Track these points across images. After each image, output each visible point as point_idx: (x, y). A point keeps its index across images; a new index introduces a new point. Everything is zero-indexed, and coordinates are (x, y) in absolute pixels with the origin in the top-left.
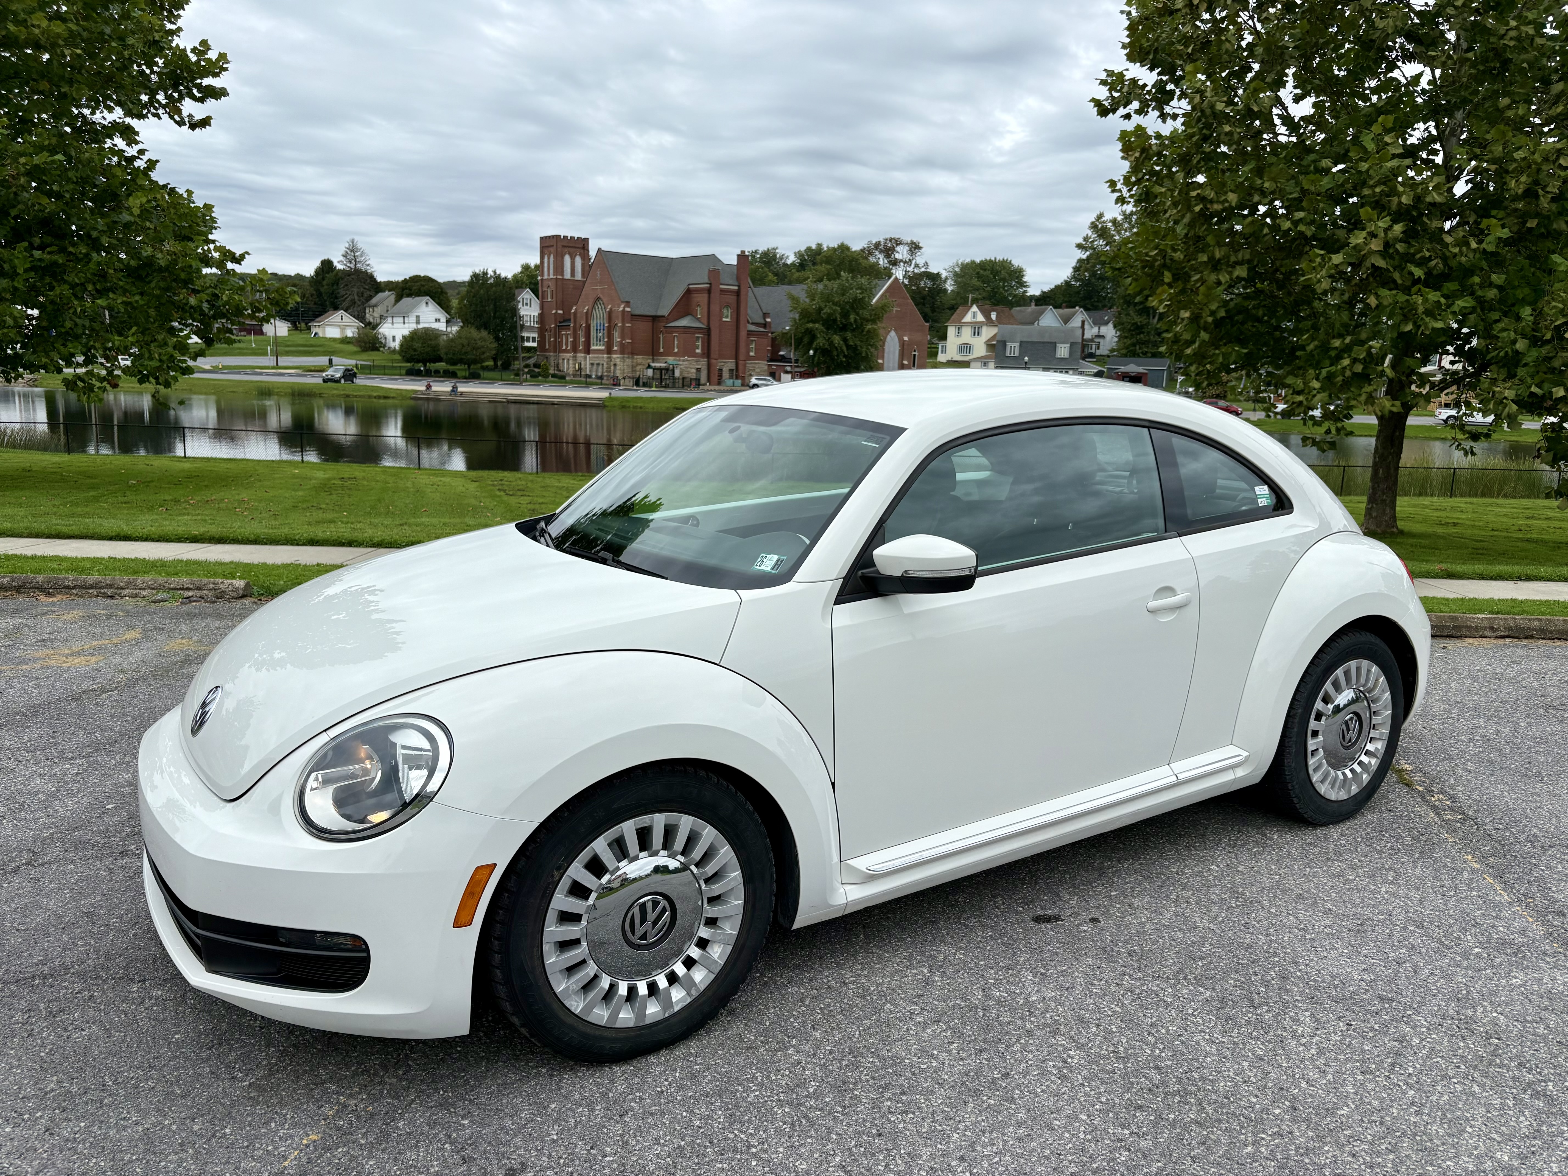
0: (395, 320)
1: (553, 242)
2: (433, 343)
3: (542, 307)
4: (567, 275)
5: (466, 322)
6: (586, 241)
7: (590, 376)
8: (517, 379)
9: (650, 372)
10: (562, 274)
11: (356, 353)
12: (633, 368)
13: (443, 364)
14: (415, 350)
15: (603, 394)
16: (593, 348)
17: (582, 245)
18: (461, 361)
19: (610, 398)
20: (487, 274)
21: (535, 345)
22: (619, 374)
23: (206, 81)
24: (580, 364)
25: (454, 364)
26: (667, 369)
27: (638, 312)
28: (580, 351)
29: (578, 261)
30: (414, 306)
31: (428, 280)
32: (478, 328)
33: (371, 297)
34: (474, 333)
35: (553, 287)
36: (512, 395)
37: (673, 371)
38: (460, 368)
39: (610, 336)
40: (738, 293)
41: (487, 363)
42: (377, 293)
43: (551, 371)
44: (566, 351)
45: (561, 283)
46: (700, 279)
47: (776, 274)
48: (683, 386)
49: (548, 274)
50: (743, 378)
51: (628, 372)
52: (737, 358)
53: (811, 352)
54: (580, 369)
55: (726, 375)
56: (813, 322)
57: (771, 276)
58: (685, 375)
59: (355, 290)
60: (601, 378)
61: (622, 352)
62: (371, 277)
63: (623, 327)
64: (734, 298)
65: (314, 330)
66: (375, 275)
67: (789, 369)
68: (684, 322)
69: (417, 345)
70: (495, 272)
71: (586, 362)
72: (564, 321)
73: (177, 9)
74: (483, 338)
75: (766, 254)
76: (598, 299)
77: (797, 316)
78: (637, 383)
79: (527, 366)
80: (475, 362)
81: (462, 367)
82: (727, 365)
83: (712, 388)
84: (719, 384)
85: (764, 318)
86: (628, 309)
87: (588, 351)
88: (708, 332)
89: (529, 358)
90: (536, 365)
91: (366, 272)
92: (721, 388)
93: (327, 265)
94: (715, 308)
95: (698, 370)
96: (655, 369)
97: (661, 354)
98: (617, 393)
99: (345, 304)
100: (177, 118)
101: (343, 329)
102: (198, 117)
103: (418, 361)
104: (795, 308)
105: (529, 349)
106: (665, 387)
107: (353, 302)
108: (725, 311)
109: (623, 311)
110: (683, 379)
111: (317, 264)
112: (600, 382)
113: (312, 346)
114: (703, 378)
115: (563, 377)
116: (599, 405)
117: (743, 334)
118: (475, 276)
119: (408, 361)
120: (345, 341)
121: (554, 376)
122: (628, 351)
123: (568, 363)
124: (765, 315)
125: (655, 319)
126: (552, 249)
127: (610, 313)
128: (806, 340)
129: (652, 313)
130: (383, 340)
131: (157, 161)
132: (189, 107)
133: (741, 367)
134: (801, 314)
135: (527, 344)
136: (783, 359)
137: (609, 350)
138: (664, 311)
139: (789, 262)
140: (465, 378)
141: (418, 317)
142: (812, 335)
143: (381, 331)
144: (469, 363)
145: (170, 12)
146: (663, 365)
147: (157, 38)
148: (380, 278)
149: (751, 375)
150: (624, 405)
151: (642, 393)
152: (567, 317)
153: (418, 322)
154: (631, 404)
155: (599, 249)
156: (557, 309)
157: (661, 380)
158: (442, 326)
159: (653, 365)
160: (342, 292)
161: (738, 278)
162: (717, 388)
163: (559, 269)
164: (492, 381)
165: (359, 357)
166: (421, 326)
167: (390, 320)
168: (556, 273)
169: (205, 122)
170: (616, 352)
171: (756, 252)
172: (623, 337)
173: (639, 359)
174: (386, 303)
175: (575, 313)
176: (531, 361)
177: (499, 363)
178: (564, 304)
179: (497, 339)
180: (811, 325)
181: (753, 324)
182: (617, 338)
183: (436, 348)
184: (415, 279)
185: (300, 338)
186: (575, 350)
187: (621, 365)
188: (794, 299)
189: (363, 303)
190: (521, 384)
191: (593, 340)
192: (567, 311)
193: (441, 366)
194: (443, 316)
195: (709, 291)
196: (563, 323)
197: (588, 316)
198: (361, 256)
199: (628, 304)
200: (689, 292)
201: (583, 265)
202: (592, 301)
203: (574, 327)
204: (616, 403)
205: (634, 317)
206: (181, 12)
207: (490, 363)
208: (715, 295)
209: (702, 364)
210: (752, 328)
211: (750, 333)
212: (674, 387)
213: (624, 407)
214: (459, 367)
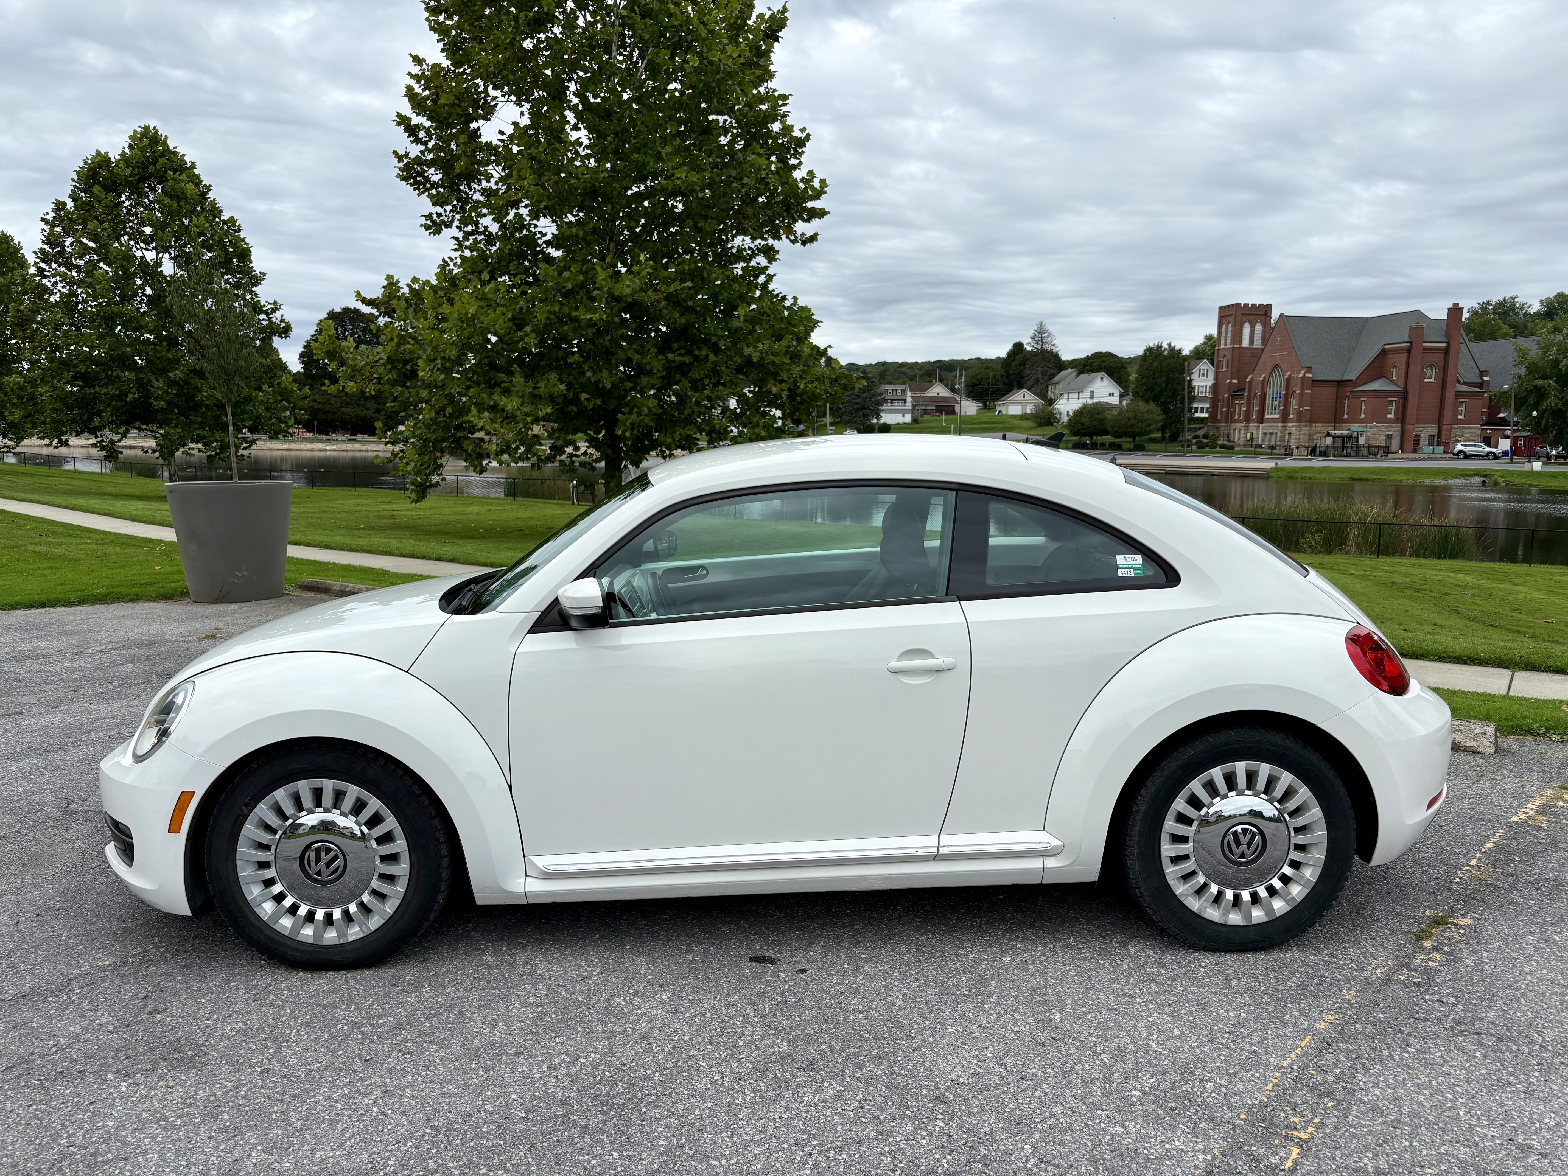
0: (1071, 396)
1: (1233, 312)
2: (1100, 416)
3: (1216, 378)
4: (1245, 343)
5: (1136, 395)
6: (1269, 306)
7: (1260, 446)
8: (1184, 450)
9: (1329, 441)
10: (1240, 343)
11: (1031, 428)
12: (1310, 436)
13: (1109, 437)
14: (1083, 424)
15: (1269, 464)
16: (1267, 416)
17: (1264, 311)
18: (1126, 434)
19: (1277, 469)
20: (1161, 347)
21: (1205, 415)
22: (1293, 444)
23: (810, 205)
24: (1251, 434)
25: (1120, 436)
26: (1350, 437)
27: (1318, 378)
28: (1253, 421)
29: (1259, 328)
30: (1089, 382)
31: (1109, 355)
32: (1147, 401)
33: (1054, 375)
34: (1142, 406)
35: (1229, 357)
36: (1171, 466)
37: (1357, 438)
38: (1125, 441)
39: (1287, 404)
40: (1446, 351)
41: (1153, 435)
42: (1060, 371)
43: (1220, 442)
44: (1238, 421)
45: (1238, 353)
46: (1400, 337)
47: (1512, 326)
48: (1369, 454)
49: (1226, 344)
50: (1446, 445)
51: (1304, 441)
52: (1440, 422)
53: (1535, 413)
54: (1252, 439)
55: (1424, 441)
56: (1545, 377)
57: (1505, 328)
58: (1372, 442)
59: (1040, 369)
60: (1272, 448)
61: (1299, 420)
62: (1056, 356)
63: (1302, 394)
64: (1441, 356)
65: (998, 409)
66: (1060, 354)
67: (1509, 433)
68: (1375, 386)
69: (1085, 420)
70: (1170, 345)
71: (1259, 431)
72: (1239, 390)
73: (801, 147)
74: (1152, 411)
75: (1501, 304)
76: (1277, 366)
77: (1523, 371)
78: (1313, 452)
79: (1196, 437)
80: (1140, 434)
81: (1128, 440)
82: (1427, 431)
83: (1405, 456)
84: (1415, 451)
85: (1481, 377)
86: (1309, 375)
87: (1261, 420)
88: (1404, 395)
89: (1200, 428)
90: (1205, 436)
91: (1051, 352)
92: (1417, 456)
93: (1018, 347)
94: (1415, 369)
95: (1389, 437)
96: (1334, 437)
97: (1346, 421)
98: (1287, 463)
99: (1029, 383)
100: (792, 238)
101: (1024, 405)
102: (809, 234)
103: (1085, 435)
104: (1520, 363)
105: (1202, 420)
106: (1346, 456)
107: (1037, 381)
108: (1428, 371)
109: (1304, 377)
110: (1369, 446)
111: (1009, 347)
112: (1271, 451)
113: (994, 423)
114: (1395, 444)
115: (1232, 448)
116: (1262, 476)
117: (1450, 395)
118: (1149, 350)
119: (1075, 435)
120: (1024, 417)
121: (1222, 446)
122: (1306, 419)
123: (1239, 433)
124: (1482, 373)
125: (1340, 383)
126: (1230, 319)
127: (1288, 381)
128: (1531, 400)
129: (1337, 377)
130: (1058, 416)
131: (775, 275)
132: (800, 227)
133: (1444, 432)
134: (1528, 368)
135: (1198, 415)
136: (1504, 422)
137: (1285, 419)
138: (1352, 375)
139: (1532, 311)
140: (1130, 450)
141: (1092, 392)
142: (1541, 394)
143: (1057, 407)
144: (1134, 436)
145: (795, 150)
146: (1345, 432)
147: (763, 176)
148: (1065, 357)
149: (1458, 441)
150: (1291, 475)
151: (1317, 463)
152: (1242, 387)
153: (1092, 397)
154: (1299, 475)
155: (1282, 315)
156: (1232, 379)
157: (1343, 448)
158: (1115, 400)
159: (1333, 432)
160: (1027, 372)
161: (1447, 334)
162: (1411, 456)
163: (1237, 337)
164: (1155, 452)
165: (1033, 432)
166: (1095, 400)
167: (1066, 396)
168: (1233, 342)
169: (813, 238)
170: (1292, 421)
171: (1488, 303)
172: (1301, 405)
173: (1318, 427)
174: (1067, 380)
175: (1250, 382)
176: (1201, 433)
177: (1167, 435)
178: (1240, 373)
179: (1166, 411)
180: (1540, 382)
181: (1465, 383)
182: (1294, 405)
183: (1102, 422)
184: (1098, 356)
185: (987, 415)
186: (1248, 419)
187: (1297, 433)
188: (1523, 354)
189: (1046, 381)
190: (1184, 455)
191: (1268, 408)
192: (1242, 380)
193: (1108, 439)
194: (1116, 390)
195: (1409, 350)
196: (1237, 392)
197: (1264, 384)
198: (1048, 337)
199: (1309, 370)
200: (1384, 352)
201: (1264, 332)
202: (1269, 368)
203: (1249, 396)
204: (1282, 474)
205: (1315, 382)
206: (804, 149)
207: (1159, 435)
208: (1416, 354)
209: (1395, 430)
210: (1464, 388)
211: (1459, 394)
212: (1357, 455)
213: (1290, 478)
214: (1124, 439)
